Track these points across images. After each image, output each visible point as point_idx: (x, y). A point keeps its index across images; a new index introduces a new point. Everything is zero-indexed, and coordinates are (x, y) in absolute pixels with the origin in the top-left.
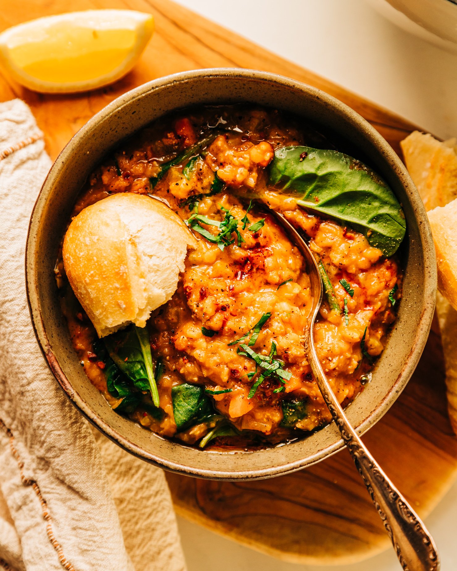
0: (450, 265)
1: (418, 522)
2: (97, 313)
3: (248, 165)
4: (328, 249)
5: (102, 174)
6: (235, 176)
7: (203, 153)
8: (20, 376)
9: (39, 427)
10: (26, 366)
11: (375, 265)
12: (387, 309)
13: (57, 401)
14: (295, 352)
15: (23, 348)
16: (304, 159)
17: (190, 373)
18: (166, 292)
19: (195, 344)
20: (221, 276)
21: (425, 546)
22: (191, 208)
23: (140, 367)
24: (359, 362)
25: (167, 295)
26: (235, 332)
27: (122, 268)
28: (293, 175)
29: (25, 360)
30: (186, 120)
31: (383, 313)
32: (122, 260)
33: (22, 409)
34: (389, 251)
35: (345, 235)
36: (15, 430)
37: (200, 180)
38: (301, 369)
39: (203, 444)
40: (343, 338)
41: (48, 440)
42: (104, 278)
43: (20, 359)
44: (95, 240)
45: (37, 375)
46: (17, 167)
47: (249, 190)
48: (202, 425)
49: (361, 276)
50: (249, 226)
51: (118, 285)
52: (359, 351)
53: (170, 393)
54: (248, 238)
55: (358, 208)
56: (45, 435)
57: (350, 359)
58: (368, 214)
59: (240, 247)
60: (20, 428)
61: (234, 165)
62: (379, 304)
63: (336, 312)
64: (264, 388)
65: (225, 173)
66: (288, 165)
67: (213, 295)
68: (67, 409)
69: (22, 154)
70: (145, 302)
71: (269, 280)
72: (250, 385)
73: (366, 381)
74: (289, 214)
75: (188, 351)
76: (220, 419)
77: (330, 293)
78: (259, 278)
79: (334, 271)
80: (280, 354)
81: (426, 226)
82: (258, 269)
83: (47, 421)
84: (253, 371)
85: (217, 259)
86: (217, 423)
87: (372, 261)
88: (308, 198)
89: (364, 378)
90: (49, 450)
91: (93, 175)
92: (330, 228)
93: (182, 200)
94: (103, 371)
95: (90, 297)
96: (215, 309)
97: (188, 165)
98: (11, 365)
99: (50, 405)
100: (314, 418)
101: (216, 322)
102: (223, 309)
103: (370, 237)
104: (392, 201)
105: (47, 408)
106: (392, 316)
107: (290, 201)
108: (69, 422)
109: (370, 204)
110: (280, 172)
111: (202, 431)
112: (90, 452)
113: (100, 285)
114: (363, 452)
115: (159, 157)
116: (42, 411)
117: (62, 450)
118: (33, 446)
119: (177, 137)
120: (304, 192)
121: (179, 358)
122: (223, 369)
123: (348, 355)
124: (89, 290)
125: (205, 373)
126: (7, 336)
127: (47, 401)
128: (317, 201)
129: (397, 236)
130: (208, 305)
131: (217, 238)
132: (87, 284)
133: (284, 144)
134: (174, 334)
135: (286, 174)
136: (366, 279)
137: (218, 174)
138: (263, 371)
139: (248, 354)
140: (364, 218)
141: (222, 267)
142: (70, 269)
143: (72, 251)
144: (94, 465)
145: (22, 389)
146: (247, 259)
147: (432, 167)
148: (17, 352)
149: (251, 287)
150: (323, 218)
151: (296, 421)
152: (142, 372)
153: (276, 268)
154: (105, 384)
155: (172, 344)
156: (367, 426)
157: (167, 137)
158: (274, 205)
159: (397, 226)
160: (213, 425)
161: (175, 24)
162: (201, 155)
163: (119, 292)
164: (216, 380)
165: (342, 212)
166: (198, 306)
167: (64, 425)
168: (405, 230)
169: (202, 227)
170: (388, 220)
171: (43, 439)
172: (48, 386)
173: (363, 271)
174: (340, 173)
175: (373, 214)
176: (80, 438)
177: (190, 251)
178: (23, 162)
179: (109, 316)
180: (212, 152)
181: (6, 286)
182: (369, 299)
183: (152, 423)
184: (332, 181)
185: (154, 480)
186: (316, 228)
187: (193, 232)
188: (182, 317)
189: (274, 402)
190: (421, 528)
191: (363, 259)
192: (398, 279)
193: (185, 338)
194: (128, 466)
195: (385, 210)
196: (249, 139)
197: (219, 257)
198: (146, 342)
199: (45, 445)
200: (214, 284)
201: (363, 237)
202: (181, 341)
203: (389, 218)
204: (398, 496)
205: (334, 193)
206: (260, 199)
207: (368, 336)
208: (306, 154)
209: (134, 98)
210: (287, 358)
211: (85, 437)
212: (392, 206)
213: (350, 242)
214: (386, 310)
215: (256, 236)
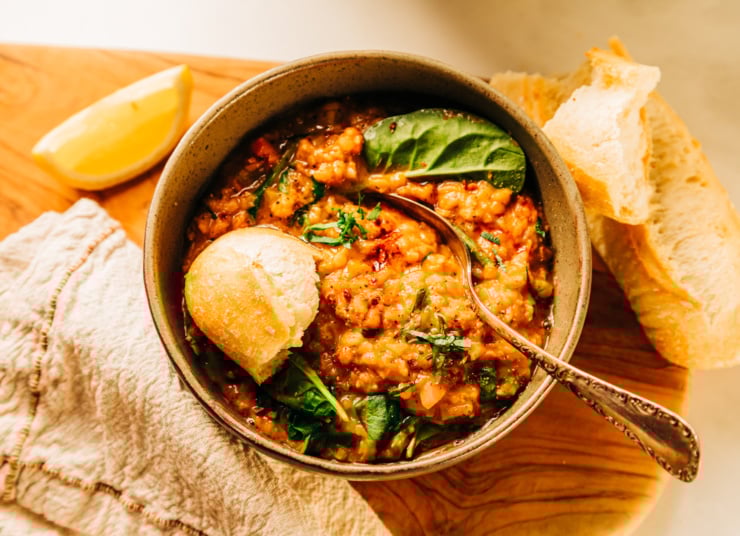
0: (584, 169)
1: (657, 409)
2: (248, 353)
3: (342, 156)
4: (455, 208)
5: (197, 225)
6: (333, 172)
7: (292, 164)
8: (192, 456)
9: (232, 502)
10: (195, 442)
11: (510, 204)
12: (539, 244)
13: (241, 465)
14: (465, 316)
15: (186, 424)
16: (395, 129)
17: (367, 384)
18: (310, 305)
19: (360, 349)
20: (359, 274)
21: (675, 428)
22: (301, 223)
23: (312, 394)
24: (534, 306)
25: (312, 308)
26: (396, 322)
27: (257, 293)
28: (391, 149)
29: (192, 436)
30: (261, 140)
31: (537, 251)
32: (253, 286)
33: (207, 495)
34: (517, 186)
35: (466, 188)
36: (207, 528)
37: (299, 191)
38: (478, 332)
39: (409, 453)
40: (507, 287)
41: (247, 511)
42: (243, 311)
43: (186, 438)
44: (218, 278)
45: (211, 446)
46: (107, 257)
47: (353, 182)
48: (401, 434)
49: (500, 222)
50: (367, 217)
51: (260, 313)
52: (529, 296)
53: (354, 412)
54: (371, 228)
55: (468, 156)
56: (242, 508)
57: (523, 306)
58: (480, 157)
59: (366, 239)
60: (212, 522)
61: (328, 162)
62: (530, 242)
63: (490, 265)
64: (449, 366)
65: (322, 173)
66: (381, 142)
67: (358, 294)
68: (255, 469)
69: (107, 244)
70: (293, 318)
71: (409, 259)
72: (433, 368)
73: (549, 326)
74: (402, 190)
75: (357, 361)
76: (417, 420)
77: (476, 250)
78: (398, 263)
79: (470, 227)
80: (450, 325)
81: (542, 136)
82: (393, 254)
83: (239, 491)
84: (430, 352)
85: (348, 260)
86: (415, 426)
87: (505, 202)
88: (415, 167)
89: (546, 324)
90: (252, 523)
91: (189, 230)
92: (448, 187)
93: (288, 218)
94: (276, 420)
95: (235, 339)
96: (366, 305)
97: (282, 180)
98: (180, 449)
99: (235, 472)
100: (512, 380)
101: (372, 319)
102: (375, 302)
103: (493, 179)
104: (500, 134)
105: (234, 477)
106: (548, 251)
107: (397, 177)
108: (263, 482)
109: (478, 146)
110: (376, 152)
111: (403, 439)
112: (296, 505)
113: (241, 320)
114: (574, 374)
115: (248, 186)
116: (230, 483)
117: (266, 515)
118: (234, 531)
119: (259, 159)
120: (408, 163)
121: (349, 373)
122: (399, 363)
123: (520, 302)
124: (232, 331)
125: (383, 375)
126: (164, 422)
127: (231, 469)
128: (425, 166)
129: (519, 166)
130: (358, 304)
131: (340, 239)
132: (227, 326)
133: (370, 124)
134: (334, 351)
135: (383, 150)
136: (506, 222)
137: (315, 177)
138: (441, 349)
139: (418, 337)
140: (478, 163)
141: (357, 265)
142: (204, 320)
143: (199, 301)
144: (305, 517)
145: (200, 470)
146: (378, 249)
147: (526, 99)
148: (181, 432)
149: (394, 273)
150: (436, 180)
151: (496, 389)
152: (317, 398)
153: (411, 246)
154: (284, 432)
155: (337, 363)
156: (568, 352)
157: (249, 164)
158: (383, 187)
159: (514, 156)
160: (412, 429)
161: (211, 74)
162: (290, 167)
163: (263, 318)
164: (397, 378)
165: (454, 166)
166: (347, 310)
167: (258, 488)
168: (523, 157)
169: (320, 236)
170: (503, 155)
171: (241, 513)
172: (227, 453)
173: (499, 216)
174: (436, 128)
175: (486, 155)
176: (280, 494)
177: (318, 263)
178: (111, 252)
179: (262, 349)
180: (300, 158)
181: (143, 369)
182: (517, 241)
183: (348, 454)
184: (431, 139)
185: (374, 529)
186: (435, 194)
187: (313, 244)
188: (335, 331)
189: (464, 379)
190: (663, 413)
191: (495, 203)
192: (538, 211)
193: (348, 349)
194: (341, 524)
195: (496, 145)
196: (331, 133)
197: (349, 257)
198: (309, 369)
199: (246, 519)
200: (355, 284)
201: (486, 182)
202: (344, 353)
203: (503, 152)
204: (627, 395)
205: (438, 151)
206: (367, 189)
207: (531, 278)
208: (395, 124)
209: (202, 127)
210: (459, 327)
211: (285, 491)
212: (501, 138)
213: (475, 192)
214: (539, 246)
215: (378, 223)
